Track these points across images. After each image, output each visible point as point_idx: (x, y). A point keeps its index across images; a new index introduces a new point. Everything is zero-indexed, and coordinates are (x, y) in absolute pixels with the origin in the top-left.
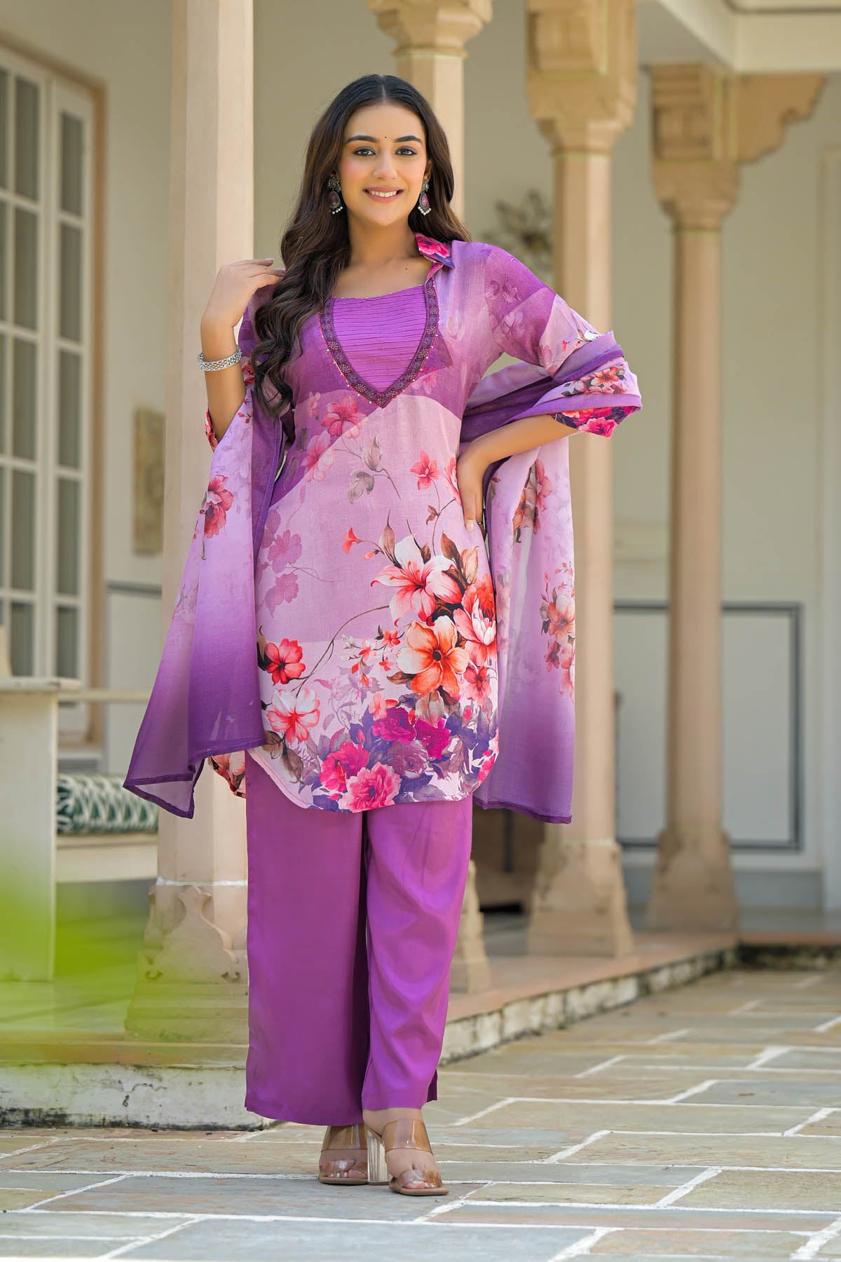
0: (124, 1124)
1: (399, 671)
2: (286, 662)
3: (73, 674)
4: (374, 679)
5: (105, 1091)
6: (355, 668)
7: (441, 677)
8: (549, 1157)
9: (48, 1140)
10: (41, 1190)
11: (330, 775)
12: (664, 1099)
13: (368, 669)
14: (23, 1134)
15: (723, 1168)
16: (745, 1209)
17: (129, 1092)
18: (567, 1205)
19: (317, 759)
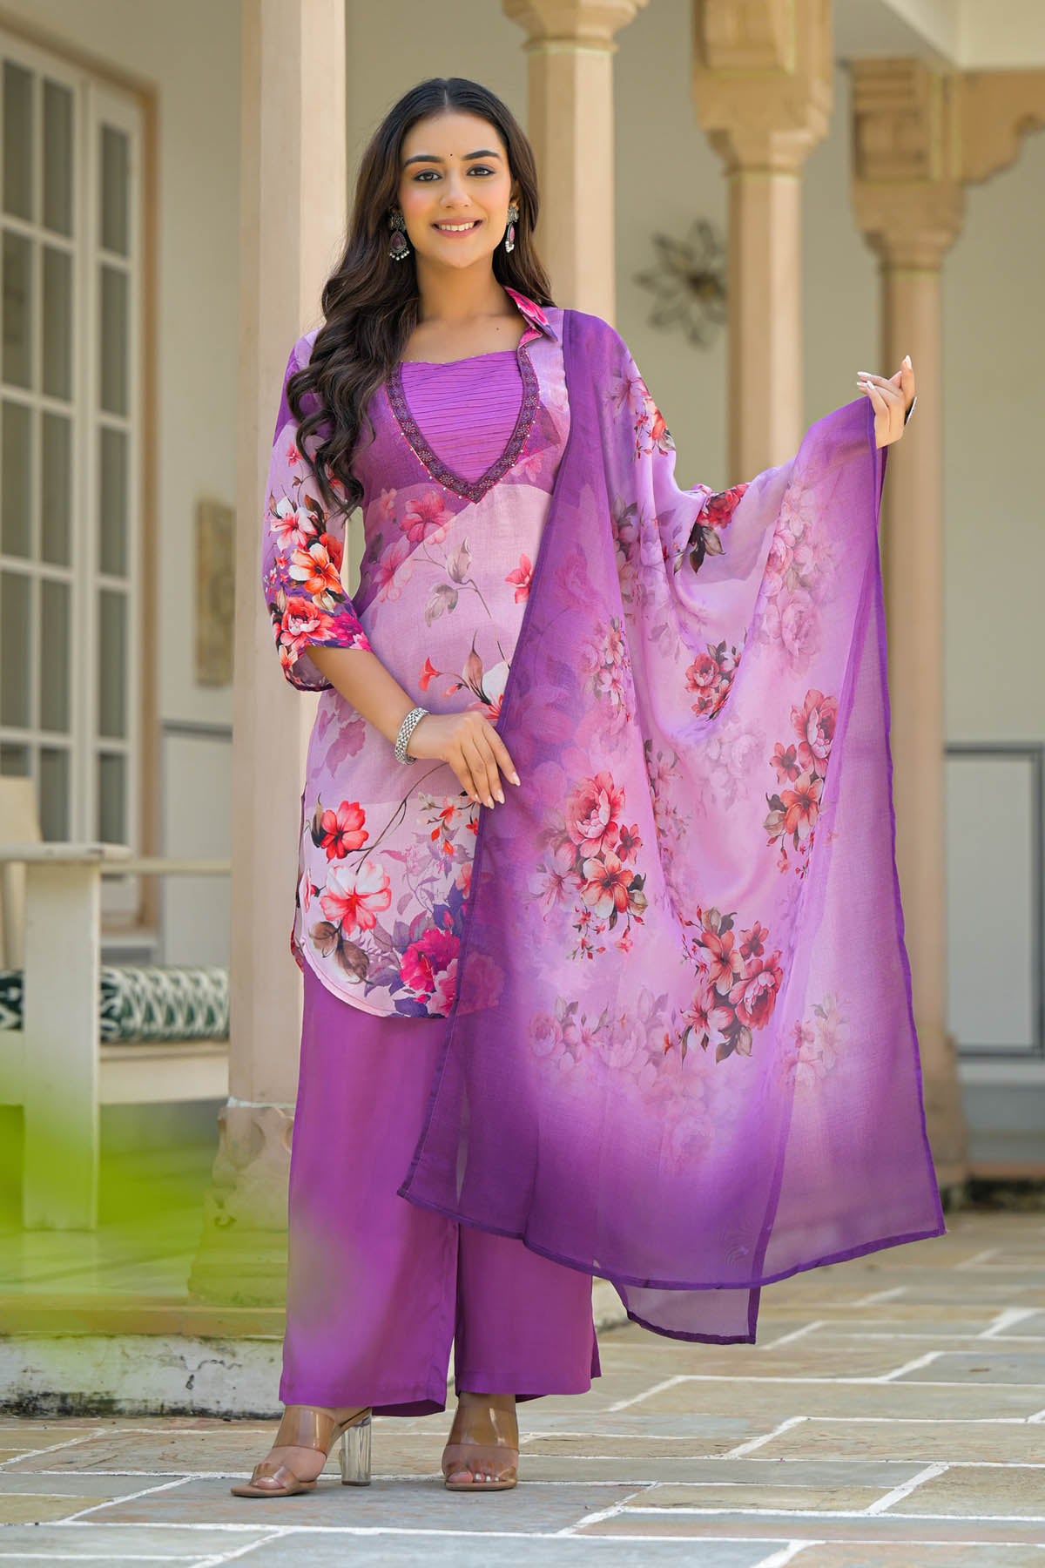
0: (188, 1412)
2: (345, 829)
3: (119, 840)
4: (460, 847)
5: (164, 1369)
6: (435, 834)
8: (729, 1450)
9: (91, 1432)
10: (84, 1497)
11: (412, 972)
12: (876, 1376)
13: (452, 835)
14: (59, 1425)
15: (951, 1464)
16: (979, 1516)
17: (194, 1371)
18: (752, 1511)
19: (392, 951)
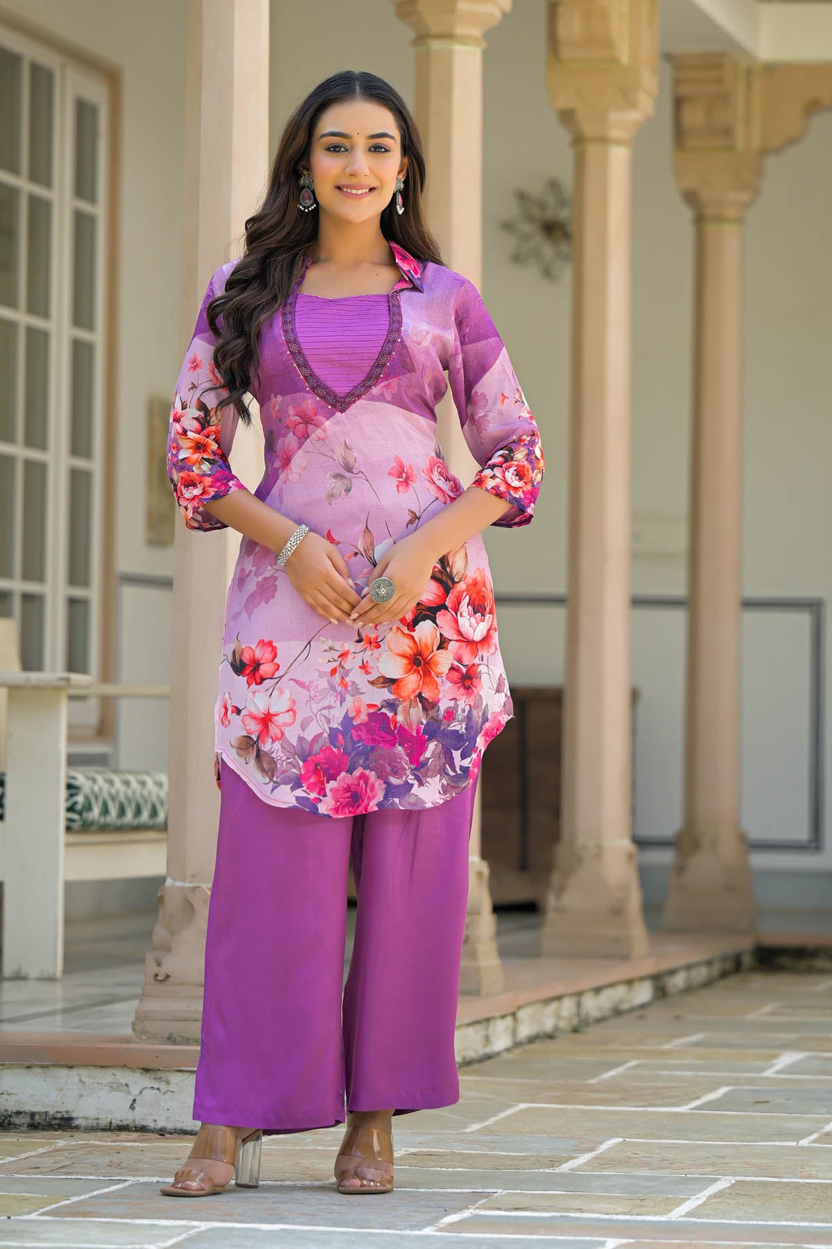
0: (131, 1128)
1: (380, 675)
2: (261, 662)
3: (84, 670)
4: (353, 683)
5: (112, 1093)
6: (334, 672)
7: (421, 683)
8: (560, 1165)
9: (54, 1143)
10: (46, 1196)
11: (309, 778)
12: (679, 1106)
13: (347, 673)
14: (29, 1137)
15: (737, 1178)
16: (758, 1221)
17: (136, 1095)
18: (578, 1215)
19: (295, 758)
